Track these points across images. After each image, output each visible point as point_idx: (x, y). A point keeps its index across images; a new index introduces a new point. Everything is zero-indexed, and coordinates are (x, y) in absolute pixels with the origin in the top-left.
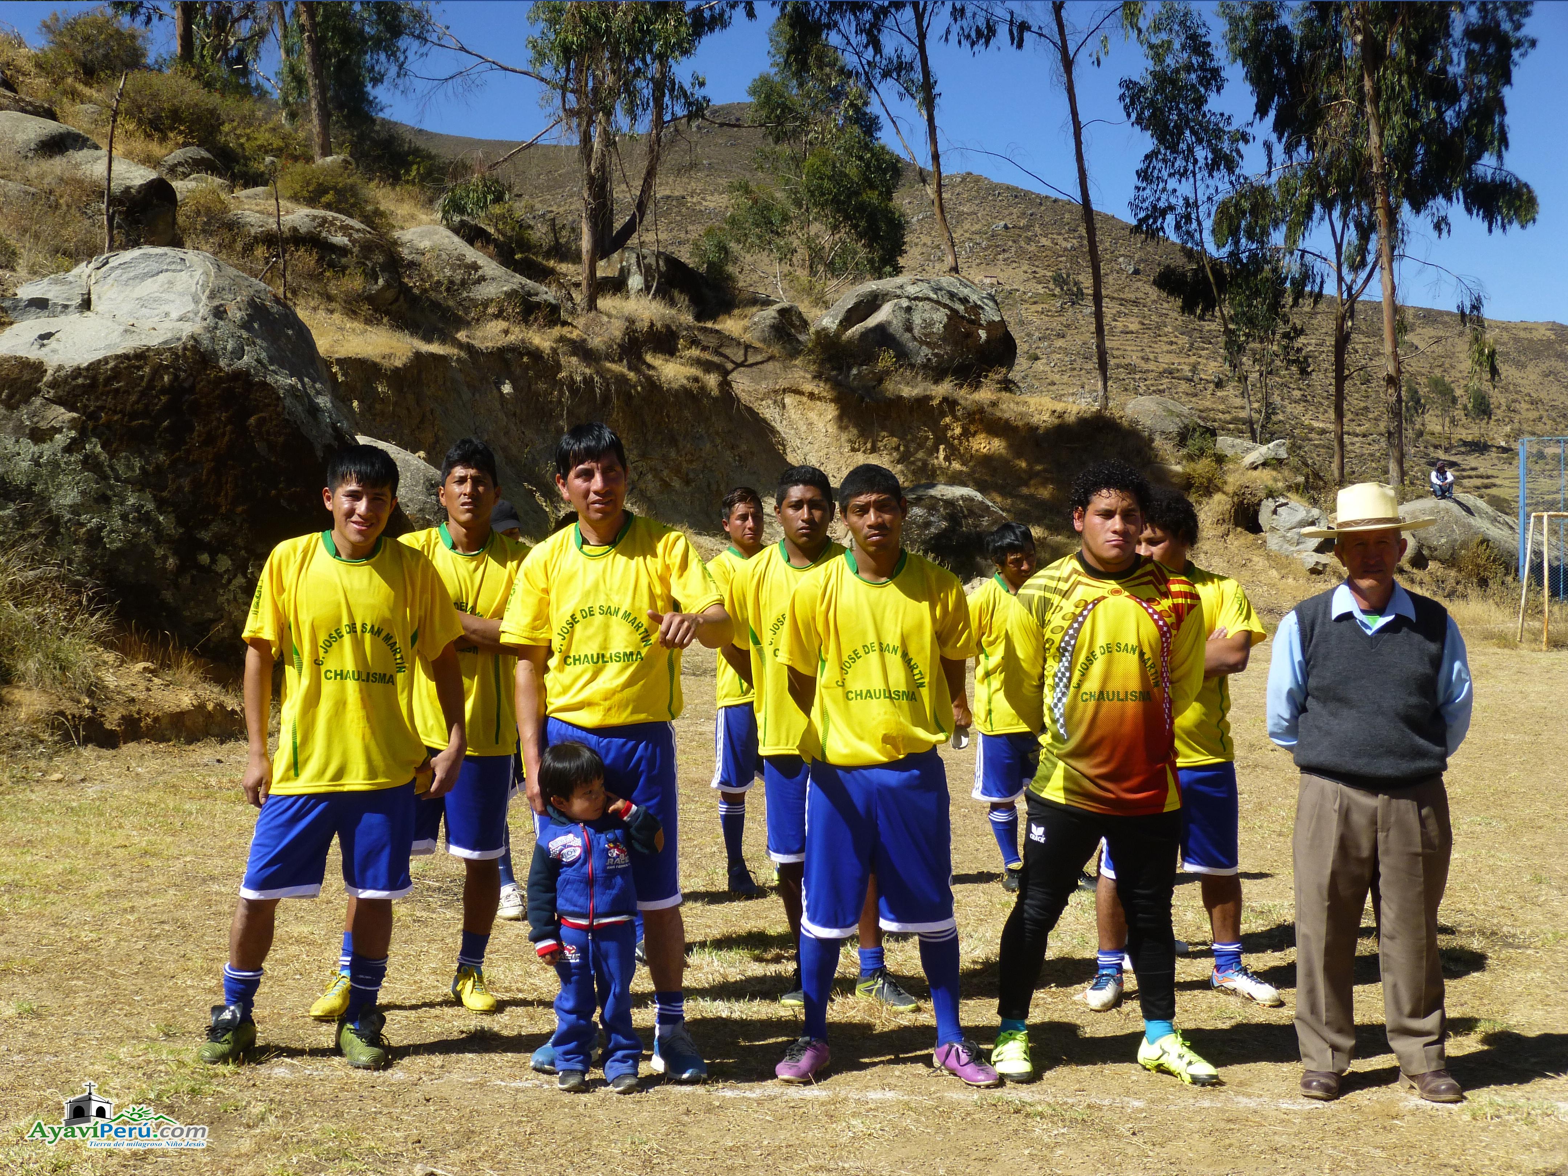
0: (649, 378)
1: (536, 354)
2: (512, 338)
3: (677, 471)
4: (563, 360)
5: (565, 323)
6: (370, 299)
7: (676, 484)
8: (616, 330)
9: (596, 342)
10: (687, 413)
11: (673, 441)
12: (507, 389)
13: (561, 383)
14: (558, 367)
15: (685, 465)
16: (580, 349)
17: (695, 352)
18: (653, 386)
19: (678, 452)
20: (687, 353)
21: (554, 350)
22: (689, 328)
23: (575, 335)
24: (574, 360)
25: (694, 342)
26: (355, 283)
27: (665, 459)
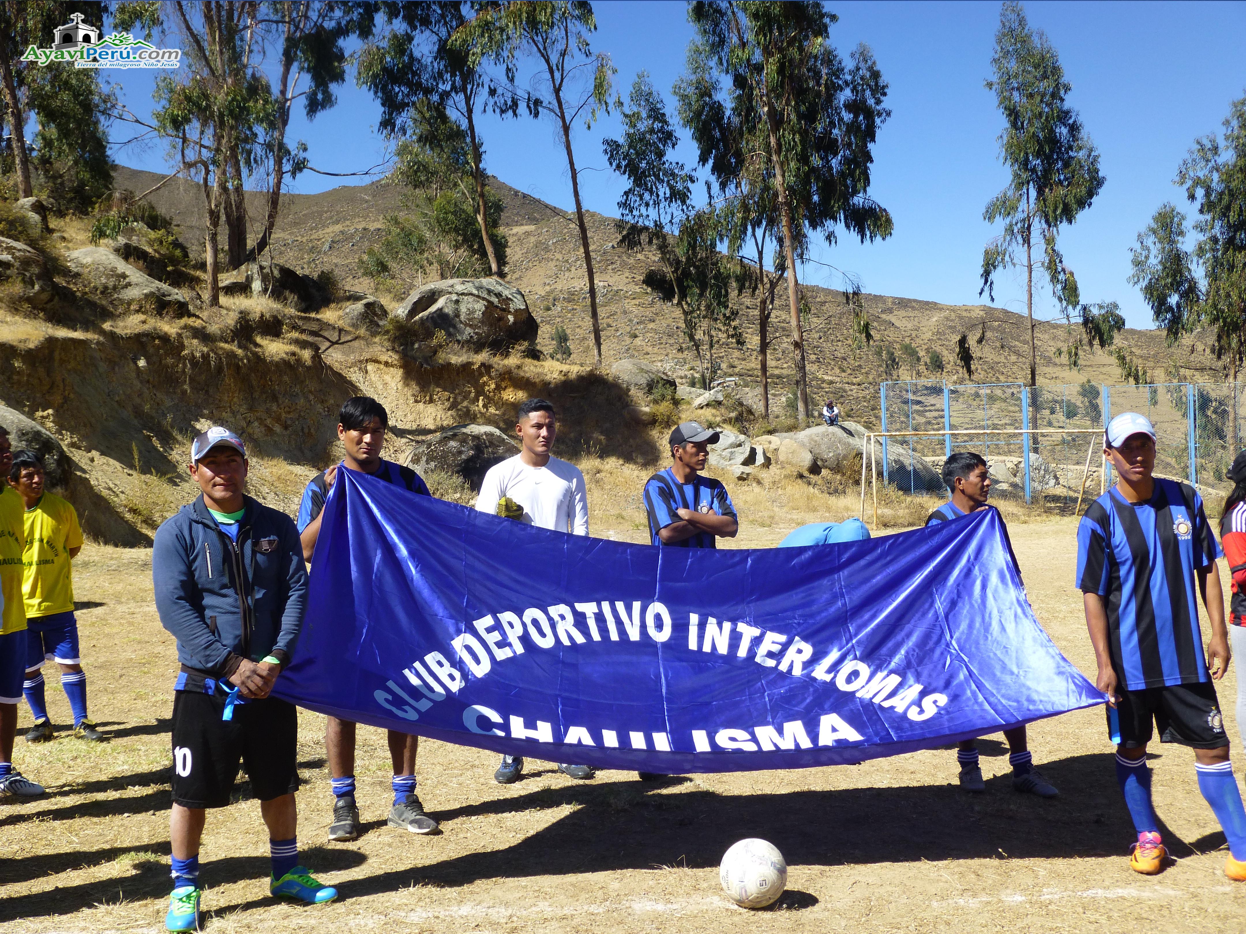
0: (255, 354)
1: (165, 338)
2: (146, 327)
3: (278, 419)
4: (186, 342)
5: (190, 315)
6: (29, 300)
7: (277, 428)
8: (231, 320)
9: (213, 328)
10: (286, 378)
11: (274, 398)
12: (142, 363)
13: (184, 358)
14: (182, 347)
15: (284, 415)
16: (201, 334)
17: (295, 335)
18: (259, 360)
19: (278, 406)
20: (289, 335)
21: (179, 335)
22: (291, 317)
23: (198, 323)
24: (195, 342)
25: (295, 327)
26: (17, 288)
27: (268, 411)
